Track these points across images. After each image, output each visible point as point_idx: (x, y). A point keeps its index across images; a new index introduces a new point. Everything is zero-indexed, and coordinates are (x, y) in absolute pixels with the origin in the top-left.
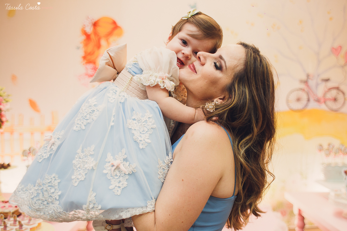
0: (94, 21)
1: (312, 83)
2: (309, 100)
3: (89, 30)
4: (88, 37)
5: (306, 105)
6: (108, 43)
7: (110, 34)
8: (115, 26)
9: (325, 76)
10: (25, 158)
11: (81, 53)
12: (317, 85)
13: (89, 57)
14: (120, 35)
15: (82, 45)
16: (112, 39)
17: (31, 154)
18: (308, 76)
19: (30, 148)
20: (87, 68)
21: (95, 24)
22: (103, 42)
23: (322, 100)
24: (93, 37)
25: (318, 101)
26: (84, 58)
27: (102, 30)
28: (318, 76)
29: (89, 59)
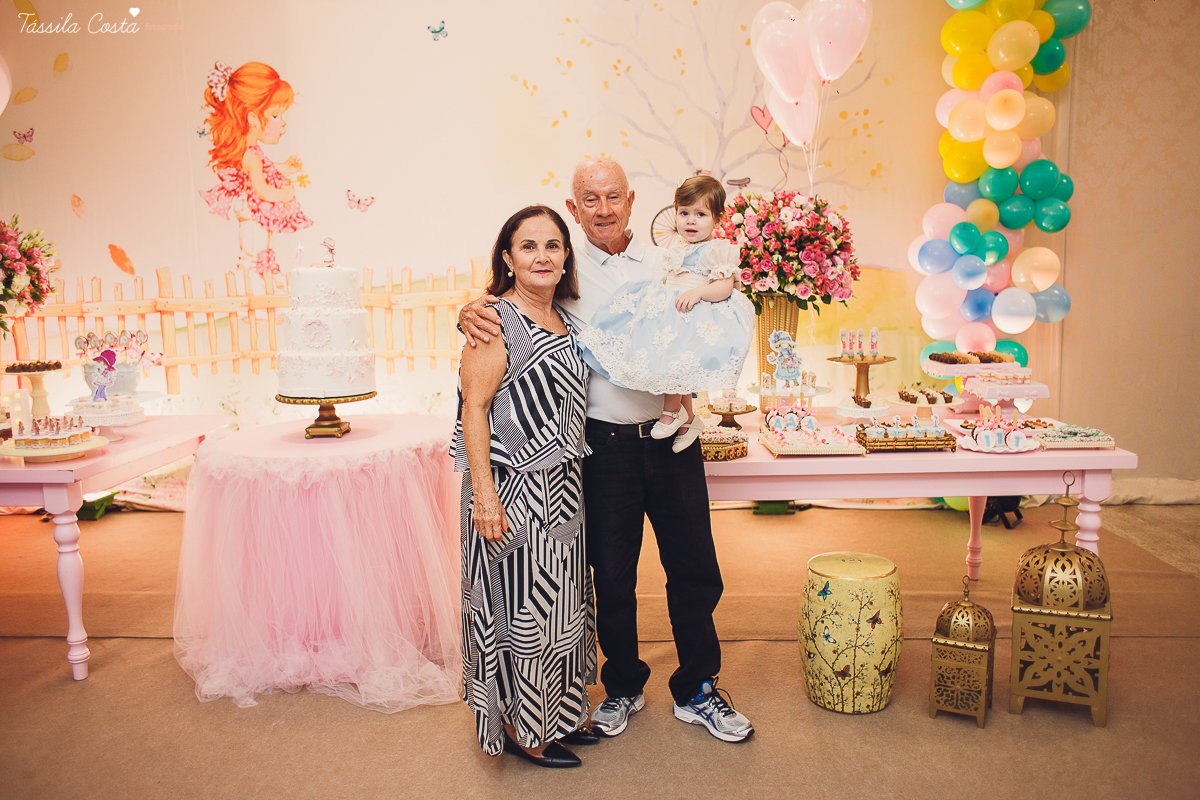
0: (231, 71)
3: (222, 93)
4: (219, 107)
6: (264, 121)
7: (265, 101)
8: (275, 81)
13: (224, 152)
14: (287, 100)
15: (208, 127)
16: (269, 112)
20: (222, 180)
21: (233, 81)
22: (253, 119)
24: (229, 105)
26: (215, 154)
27: (249, 94)
28: (724, 174)
29: (225, 156)
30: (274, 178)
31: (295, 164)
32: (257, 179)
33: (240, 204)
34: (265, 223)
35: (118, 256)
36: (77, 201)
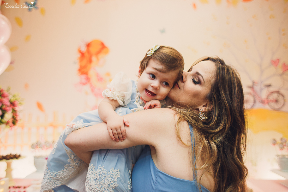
0: (87, 43)
1: (257, 88)
2: (255, 102)
3: (84, 49)
4: (83, 54)
5: (253, 106)
6: (98, 59)
7: (99, 52)
8: (103, 46)
9: (267, 83)
10: (33, 149)
11: (77, 67)
12: (261, 90)
14: (107, 52)
15: (78, 61)
16: (101, 56)
17: (38, 146)
18: (254, 83)
19: (37, 142)
20: (81, 79)
21: (88, 45)
22: (94, 59)
23: (266, 102)
24: (86, 54)
25: (263, 102)
26: (80, 70)
27: (93, 50)
28: (262, 82)
29: (83, 71)
30: (100, 79)
31: (108, 74)
32: (94, 79)
33: (87, 88)
34: (96, 95)
35: (39, 106)
36: (26, 86)
